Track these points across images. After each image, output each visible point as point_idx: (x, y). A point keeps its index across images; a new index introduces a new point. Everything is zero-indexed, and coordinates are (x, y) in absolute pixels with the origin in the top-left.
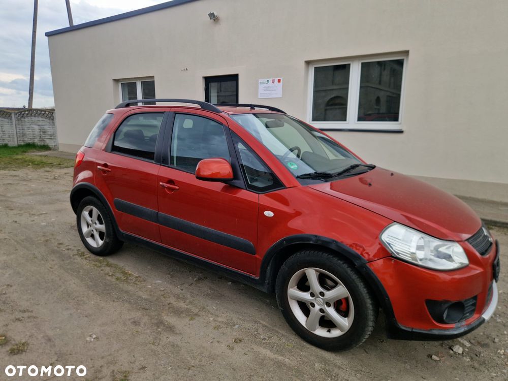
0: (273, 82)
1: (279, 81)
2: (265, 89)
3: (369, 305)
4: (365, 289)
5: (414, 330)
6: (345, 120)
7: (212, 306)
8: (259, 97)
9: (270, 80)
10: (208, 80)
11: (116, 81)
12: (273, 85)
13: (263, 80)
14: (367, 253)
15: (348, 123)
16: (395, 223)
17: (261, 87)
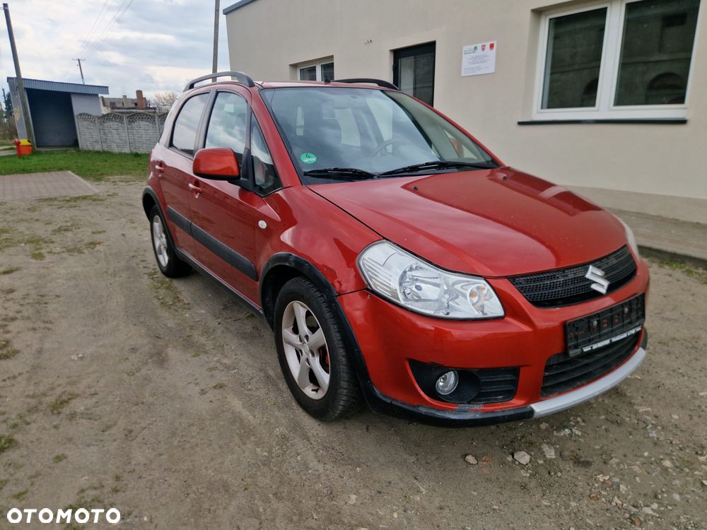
0: (483, 49)
1: (492, 46)
2: (471, 61)
3: (341, 357)
4: (338, 335)
5: (393, 402)
6: (593, 105)
7: (233, 344)
8: (463, 75)
9: (479, 46)
10: (398, 54)
11: (294, 66)
12: (483, 53)
13: (468, 47)
14: (339, 282)
15: (598, 110)
16: (385, 240)
17: (466, 59)
